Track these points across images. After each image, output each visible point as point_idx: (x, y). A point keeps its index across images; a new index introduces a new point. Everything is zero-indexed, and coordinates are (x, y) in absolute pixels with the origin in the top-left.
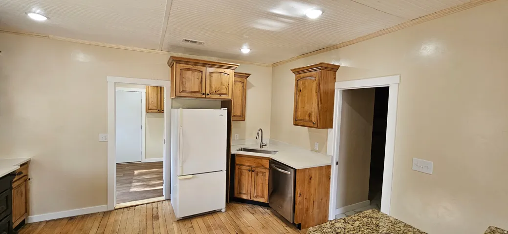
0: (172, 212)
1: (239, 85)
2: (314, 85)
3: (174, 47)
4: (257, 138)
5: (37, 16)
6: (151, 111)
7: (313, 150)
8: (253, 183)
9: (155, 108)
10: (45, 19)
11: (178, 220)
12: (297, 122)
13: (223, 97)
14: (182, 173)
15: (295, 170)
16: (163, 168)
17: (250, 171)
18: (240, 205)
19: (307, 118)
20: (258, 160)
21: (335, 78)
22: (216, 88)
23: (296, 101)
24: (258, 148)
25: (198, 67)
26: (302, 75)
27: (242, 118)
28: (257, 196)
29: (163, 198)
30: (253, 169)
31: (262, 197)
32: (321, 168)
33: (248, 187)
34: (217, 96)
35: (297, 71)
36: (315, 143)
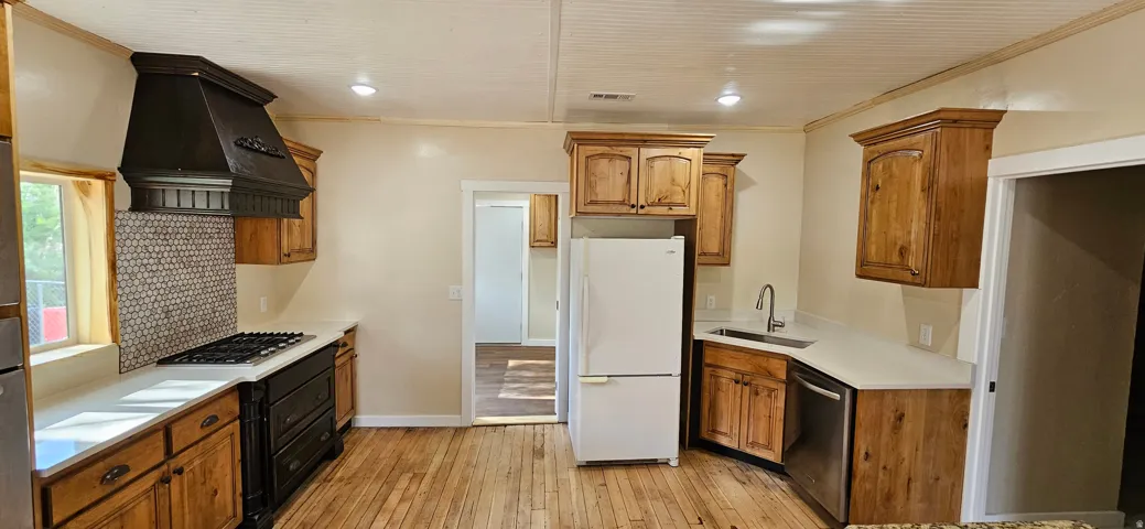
0: (570, 449)
1: (716, 184)
2: (918, 171)
3: (574, 113)
4: (759, 306)
5: (364, 91)
6: (538, 244)
7: (916, 345)
8: (745, 412)
9: (545, 238)
10: (374, 91)
11: (579, 466)
12: (865, 270)
13: (678, 211)
14: (588, 372)
15: (854, 392)
16: (554, 359)
17: (737, 382)
18: (712, 458)
19: (895, 258)
20: (759, 360)
21: (988, 148)
22: (661, 192)
23: (865, 217)
24: (763, 331)
25: (621, 148)
26: (882, 147)
27: (723, 258)
28: (754, 444)
29: (555, 418)
30: (747, 378)
31: (769, 447)
32: (934, 393)
33: (732, 421)
34: (663, 210)
35: (866, 138)
36: (923, 327)
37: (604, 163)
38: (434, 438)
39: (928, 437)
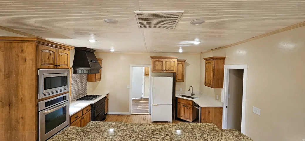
0: (151, 119)
2: (212, 67)
3: (151, 52)
4: (189, 90)
6: (146, 75)
8: (185, 112)
9: (148, 74)
11: (152, 122)
12: (206, 84)
13: (172, 71)
14: (154, 103)
15: (201, 107)
16: (148, 101)
17: (184, 106)
18: (179, 122)
19: (209, 82)
20: (188, 102)
21: (224, 63)
22: (168, 68)
23: (206, 74)
24: (191, 96)
25: (161, 59)
26: (208, 61)
27: (182, 80)
28: (187, 118)
29: (148, 113)
31: (189, 119)
32: (217, 108)
33: (183, 114)
34: (169, 71)
35: (206, 59)
36: (217, 95)
37: (157, 62)
38: (123, 117)
39: (215, 116)
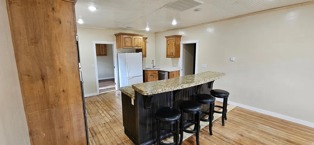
1: (144, 43)
2: (174, 43)
4: (152, 63)
7: (173, 66)
12: (168, 56)
13: (139, 48)
14: (129, 77)
15: (168, 72)
19: (171, 54)
20: (154, 72)
21: (180, 40)
22: (137, 44)
23: (167, 49)
24: (152, 67)
25: (130, 36)
26: (169, 39)
27: (145, 56)
30: (152, 75)
34: (137, 47)
35: (167, 37)
37: (127, 39)
